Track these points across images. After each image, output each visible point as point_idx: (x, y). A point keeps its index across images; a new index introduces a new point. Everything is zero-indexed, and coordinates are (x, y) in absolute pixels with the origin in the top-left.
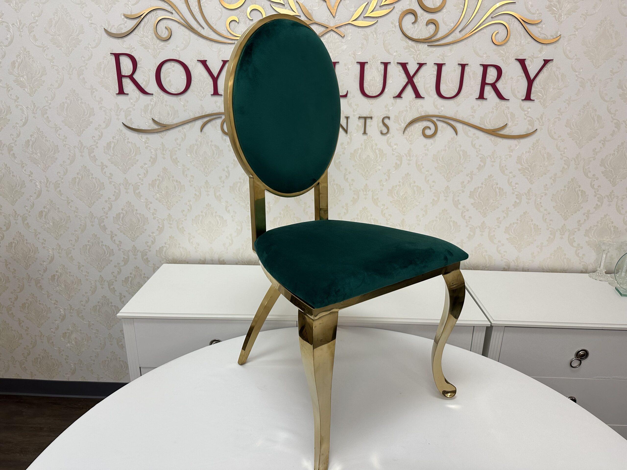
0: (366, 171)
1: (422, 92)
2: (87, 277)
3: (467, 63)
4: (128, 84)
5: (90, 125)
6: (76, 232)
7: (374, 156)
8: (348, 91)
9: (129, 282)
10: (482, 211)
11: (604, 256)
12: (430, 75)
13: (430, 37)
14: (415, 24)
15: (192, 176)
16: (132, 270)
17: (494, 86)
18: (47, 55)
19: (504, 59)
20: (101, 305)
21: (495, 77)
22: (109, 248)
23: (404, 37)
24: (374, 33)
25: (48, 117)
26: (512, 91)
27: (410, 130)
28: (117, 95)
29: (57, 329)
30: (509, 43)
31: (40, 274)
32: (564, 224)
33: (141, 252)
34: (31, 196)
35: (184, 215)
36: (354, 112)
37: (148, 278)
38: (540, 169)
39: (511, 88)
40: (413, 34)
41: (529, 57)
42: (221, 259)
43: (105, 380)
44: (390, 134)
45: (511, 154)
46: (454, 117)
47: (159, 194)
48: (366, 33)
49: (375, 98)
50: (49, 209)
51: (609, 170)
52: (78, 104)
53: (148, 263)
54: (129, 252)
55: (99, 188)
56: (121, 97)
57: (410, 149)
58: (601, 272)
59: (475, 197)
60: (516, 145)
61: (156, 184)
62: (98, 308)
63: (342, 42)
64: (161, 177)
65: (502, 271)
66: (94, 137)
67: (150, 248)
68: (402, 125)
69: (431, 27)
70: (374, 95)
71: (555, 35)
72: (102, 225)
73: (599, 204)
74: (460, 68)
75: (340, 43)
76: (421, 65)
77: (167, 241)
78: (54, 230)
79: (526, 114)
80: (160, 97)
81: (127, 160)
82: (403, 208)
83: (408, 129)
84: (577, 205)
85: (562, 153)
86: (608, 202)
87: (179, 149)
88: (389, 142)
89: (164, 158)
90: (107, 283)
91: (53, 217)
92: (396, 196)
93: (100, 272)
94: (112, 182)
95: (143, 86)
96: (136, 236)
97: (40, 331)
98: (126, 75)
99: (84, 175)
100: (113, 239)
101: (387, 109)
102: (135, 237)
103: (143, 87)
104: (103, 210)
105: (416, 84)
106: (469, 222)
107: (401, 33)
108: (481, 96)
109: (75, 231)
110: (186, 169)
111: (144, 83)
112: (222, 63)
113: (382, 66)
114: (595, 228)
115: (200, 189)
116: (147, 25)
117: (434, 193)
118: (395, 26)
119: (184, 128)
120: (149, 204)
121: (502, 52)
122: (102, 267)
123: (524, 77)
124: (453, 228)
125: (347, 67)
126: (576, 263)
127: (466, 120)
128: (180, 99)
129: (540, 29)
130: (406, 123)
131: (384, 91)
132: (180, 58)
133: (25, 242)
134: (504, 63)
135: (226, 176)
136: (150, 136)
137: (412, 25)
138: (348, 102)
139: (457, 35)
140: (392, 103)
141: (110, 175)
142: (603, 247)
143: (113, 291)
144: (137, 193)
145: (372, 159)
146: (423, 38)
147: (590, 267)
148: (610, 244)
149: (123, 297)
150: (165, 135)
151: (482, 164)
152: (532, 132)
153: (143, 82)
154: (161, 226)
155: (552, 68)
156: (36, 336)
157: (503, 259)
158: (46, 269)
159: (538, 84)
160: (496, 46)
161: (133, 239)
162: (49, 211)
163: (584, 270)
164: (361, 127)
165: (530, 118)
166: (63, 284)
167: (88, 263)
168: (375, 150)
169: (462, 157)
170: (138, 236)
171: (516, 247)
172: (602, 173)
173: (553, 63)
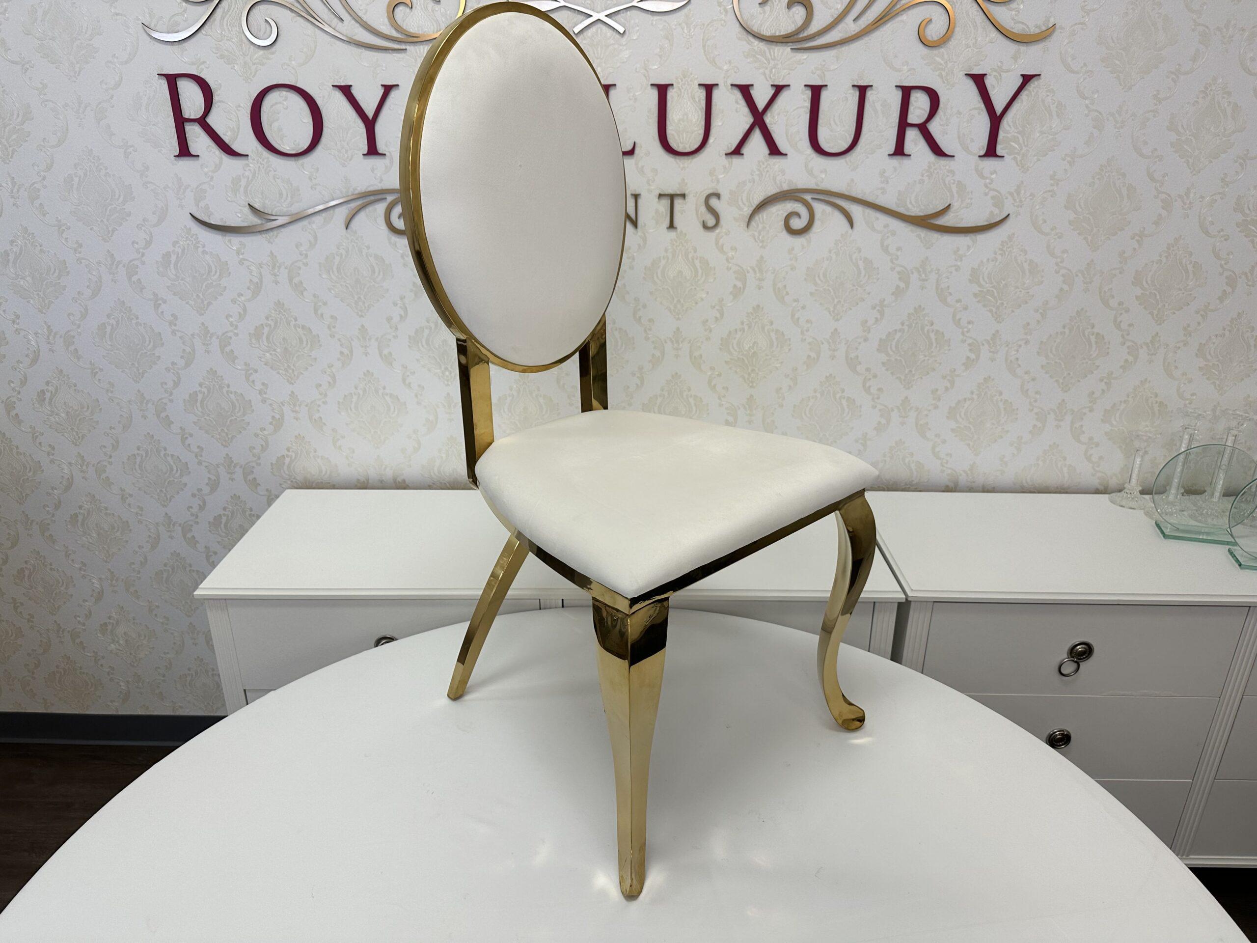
0: (675, 302)
1: (782, 143)
2: (139, 517)
3: (871, 84)
4: (197, 138)
5: (127, 220)
6: (113, 430)
7: (692, 271)
8: (635, 143)
9: (222, 526)
10: (903, 378)
11: (1138, 461)
12: (798, 108)
13: (795, 31)
14: (764, 6)
15: (332, 317)
16: (227, 501)
17: (923, 129)
18: (30, 79)
19: (944, 76)
20: (171, 570)
21: (926, 111)
22: (180, 461)
23: (745, 33)
24: (684, 25)
25: (41, 204)
26: (959, 137)
27: (759, 218)
28: (177, 158)
29: (89, 615)
30: (952, 43)
31: (48, 512)
32: (1063, 400)
33: (241, 467)
34: (19, 362)
35: (321, 394)
36: (649, 184)
37: (258, 517)
38: (1016, 292)
39: (958, 132)
40: (761, 25)
41: (994, 70)
42: (399, 479)
43: (188, 710)
44: (722, 227)
45: (959, 264)
46: (847, 193)
47: (271, 354)
48: (667, 25)
49: (691, 157)
50: (57, 387)
51: (1151, 293)
52: (100, 177)
53: (256, 488)
54: (218, 467)
55: (152, 344)
56: (185, 162)
57: (762, 257)
58: (1132, 492)
59: (889, 349)
60: (969, 247)
61: (263, 333)
62: (165, 576)
63: (621, 45)
64: (272, 320)
65: (943, 491)
66: (137, 243)
67: (259, 458)
68: (745, 210)
69: (797, 12)
70: (688, 150)
71: (1044, 25)
72: (163, 415)
73: (1131, 359)
74: (857, 93)
75: (616, 46)
76: (779, 89)
77: (292, 444)
78: (70, 428)
79: (989, 185)
80: (263, 160)
81: (204, 287)
82: (749, 374)
83: (757, 218)
84: (1087, 363)
85: (1059, 260)
86: (1149, 355)
87: (306, 264)
88: (720, 244)
89: (277, 283)
90: (180, 528)
91: (65, 403)
92: (736, 351)
93: (164, 506)
94: (178, 331)
95: (226, 139)
96: (230, 436)
97: (55, 621)
98: (192, 117)
99: (120, 319)
100: (187, 442)
101: (714, 178)
102: (229, 438)
103: (227, 141)
104: (163, 387)
105: (769, 128)
106: (878, 398)
107: (738, 23)
108: (899, 151)
109: (111, 428)
110: (320, 304)
111: (229, 133)
112: (383, 91)
113: (701, 93)
114: (1123, 406)
115: (350, 342)
116: (228, 15)
117: (809, 343)
118: (726, 11)
119: (314, 223)
120: (251, 373)
121: (938, 59)
122: (168, 497)
123: (982, 110)
124: (847, 410)
125: (632, 95)
126: (1086, 474)
127: (870, 199)
128: (302, 165)
129: (1014, 13)
130: (752, 206)
131: (707, 143)
132: (297, 81)
133: (15, 450)
134: (944, 83)
135: (401, 316)
136: (248, 240)
137: (760, 7)
138: (636, 164)
139: (849, 27)
140: (724, 167)
141: (172, 318)
142: (1137, 444)
143: (193, 542)
144: (227, 352)
145: (688, 278)
146: (782, 33)
147: (1113, 482)
148: (1149, 437)
149: (212, 554)
150: (277, 236)
151: (902, 285)
152: (1000, 219)
153: (227, 132)
154: (277, 416)
155: (1038, 91)
156: (48, 630)
157: (944, 469)
158: (60, 502)
159: (1011, 124)
160: (929, 48)
161: (224, 443)
162: (56, 390)
163: (1101, 488)
164: (664, 214)
165: (996, 193)
166: (93, 531)
167: (139, 489)
168: (693, 260)
169: (863, 272)
170: (233, 437)
171: (969, 445)
172: (1137, 298)
173: (1041, 81)
